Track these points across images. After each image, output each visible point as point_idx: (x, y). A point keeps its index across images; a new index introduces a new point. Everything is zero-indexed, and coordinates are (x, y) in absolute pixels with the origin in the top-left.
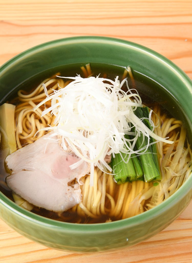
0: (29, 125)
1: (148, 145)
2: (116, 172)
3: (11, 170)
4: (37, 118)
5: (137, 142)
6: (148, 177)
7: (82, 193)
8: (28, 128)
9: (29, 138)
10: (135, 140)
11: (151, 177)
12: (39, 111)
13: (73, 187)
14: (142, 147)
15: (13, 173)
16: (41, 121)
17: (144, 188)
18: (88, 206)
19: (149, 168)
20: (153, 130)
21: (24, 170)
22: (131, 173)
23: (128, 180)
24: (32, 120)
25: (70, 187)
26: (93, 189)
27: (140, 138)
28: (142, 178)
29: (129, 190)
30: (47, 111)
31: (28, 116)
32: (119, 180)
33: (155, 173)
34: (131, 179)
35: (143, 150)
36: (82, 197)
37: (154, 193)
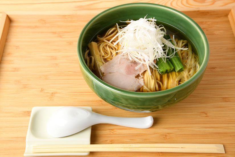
0: (106, 52)
1: (175, 53)
2: (160, 69)
3: (104, 73)
4: (110, 47)
5: (168, 52)
6: (178, 69)
7: (144, 80)
8: (106, 53)
9: (108, 58)
10: (167, 51)
11: (179, 68)
12: (111, 44)
13: (138, 78)
14: (171, 54)
15: (105, 74)
16: (112, 49)
17: (176, 75)
18: (149, 86)
19: (177, 64)
20: (175, 45)
21: (110, 73)
22: (168, 68)
23: (167, 72)
24: (108, 48)
25: (137, 79)
26: (150, 79)
27: (169, 50)
28: (174, 70)
29: (168, 77)
30: (115, 44)
31: (105, 47)
32: (162, 72)
33: (181, 66)
34: (168, 71)
35: (172, 56)
36: (144, 83)
37: (182, 77)
